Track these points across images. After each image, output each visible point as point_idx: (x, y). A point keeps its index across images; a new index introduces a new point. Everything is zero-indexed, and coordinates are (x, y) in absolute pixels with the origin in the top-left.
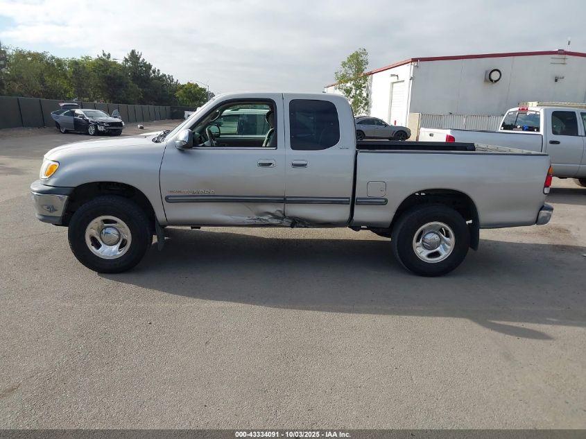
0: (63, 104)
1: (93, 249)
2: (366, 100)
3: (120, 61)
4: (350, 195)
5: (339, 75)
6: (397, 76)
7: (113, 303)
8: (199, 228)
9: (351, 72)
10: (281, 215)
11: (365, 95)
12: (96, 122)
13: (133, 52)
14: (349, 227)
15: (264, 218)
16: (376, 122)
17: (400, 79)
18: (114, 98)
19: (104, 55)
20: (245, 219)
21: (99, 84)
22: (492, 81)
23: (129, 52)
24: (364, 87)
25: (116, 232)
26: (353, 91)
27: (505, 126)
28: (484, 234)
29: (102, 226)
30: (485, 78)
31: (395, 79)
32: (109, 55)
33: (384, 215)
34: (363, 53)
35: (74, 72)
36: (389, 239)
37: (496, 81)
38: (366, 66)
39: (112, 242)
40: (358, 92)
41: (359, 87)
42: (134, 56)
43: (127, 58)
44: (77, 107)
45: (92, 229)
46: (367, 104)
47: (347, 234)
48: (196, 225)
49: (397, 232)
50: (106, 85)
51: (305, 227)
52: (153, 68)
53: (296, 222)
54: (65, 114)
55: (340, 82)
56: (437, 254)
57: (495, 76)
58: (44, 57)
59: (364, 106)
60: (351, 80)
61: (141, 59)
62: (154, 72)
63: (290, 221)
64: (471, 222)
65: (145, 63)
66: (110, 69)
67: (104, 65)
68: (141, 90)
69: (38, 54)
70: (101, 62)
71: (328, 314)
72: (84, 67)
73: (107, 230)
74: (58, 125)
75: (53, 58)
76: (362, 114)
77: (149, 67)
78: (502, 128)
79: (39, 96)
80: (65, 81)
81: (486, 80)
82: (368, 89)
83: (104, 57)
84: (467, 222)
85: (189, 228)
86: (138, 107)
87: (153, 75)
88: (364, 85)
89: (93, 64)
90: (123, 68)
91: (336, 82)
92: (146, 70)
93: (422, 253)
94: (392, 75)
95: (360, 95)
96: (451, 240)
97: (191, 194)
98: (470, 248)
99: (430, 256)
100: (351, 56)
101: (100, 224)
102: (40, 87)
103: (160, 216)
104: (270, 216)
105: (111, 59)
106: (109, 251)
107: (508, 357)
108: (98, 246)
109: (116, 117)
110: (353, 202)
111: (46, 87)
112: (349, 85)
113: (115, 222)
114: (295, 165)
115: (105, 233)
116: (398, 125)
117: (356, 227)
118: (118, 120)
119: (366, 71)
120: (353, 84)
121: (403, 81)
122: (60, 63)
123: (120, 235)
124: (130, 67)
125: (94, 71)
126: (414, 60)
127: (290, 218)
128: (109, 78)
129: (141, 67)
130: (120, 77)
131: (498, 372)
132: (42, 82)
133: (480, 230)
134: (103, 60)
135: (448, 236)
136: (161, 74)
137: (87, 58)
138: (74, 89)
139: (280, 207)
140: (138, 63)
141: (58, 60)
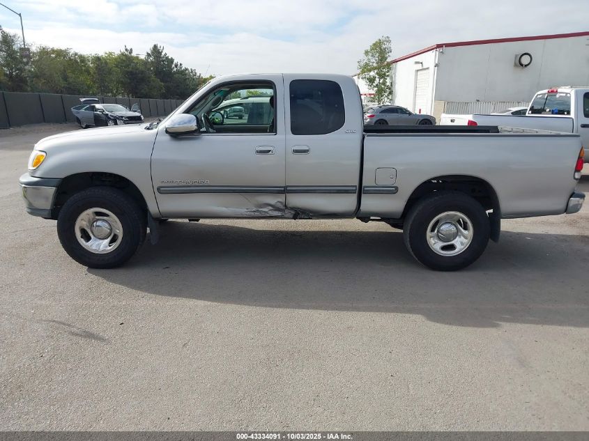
0: (84, 99)
1: (82, 241)
2: (390, 89)
3: (143, 57)
4: (356, 183)
5: (362, 64)
6: (422, 63)
7: (93, 300)
8: (198, 220)
9: (374, 61)
10: (282, 207)
11: (388, 84)
12: (115, 117)
13: (155, 46)
14: (357, 218)
15: (264, 210)
16: (399, 111)
17: (425, 67)
18: (137, 93)
19: (126, 50)
20: (243, 211)
21: (121, 79)
22: (522, 65)
23: (152, 46)
24: (388, 76)
25: (107, 225)
26: (377, 80)
27: (533, 110)
28: (506, 225)
29: (93, 219)
30: (515, 63)
31: (419, 67)
32: (131, 50)
33: (396, 205)
34: (387, 41)
35: (96, 68)
36: (402, 231)
37: (526, 66)
38: (390, 54)
39: (103, 236)
40: (381, 81)
41: (382, 76)
42: (156, 51)
43: (150, 52)
44: (97, 102)
45: (83, 220)
46: (391, 93)
47: (355, 225)
48: (194, 217)
49: (409, 223)
50: (129, 81)
51: (310, 218)
52: (175, 62)
53: (299, 213)
54: (85, 110)
55: (363, 72)
56: (452, 247)
57: (525, 60)
58: (67, 54)
59: (388, 95)
60: (374, 69)
61: (163, 54)
62: (176, 66)
63: (293, 212)
64: (491, 211)
65: (167, 58)
66: (132, 64)
67: (126, 60)
68: (162, 84)
69: (61, 51)
70: (124, 58)
71: (323, 313)
72: (106, 63)
73: (99, 223)
74: (78, 121)
75: (76, 54)
76: (386, 102)
77: (172, 61)
78: (530, 112)
79: (62, 92)
80: (89, 78)
81: (516, 65)
82: (391, 78)
83: (126, 53)
84: (487, 212)
85: (186, 221)
86: (160, 101)
87: (175, 69)
88: (387, 74)
89: (116, 59)
90: (145, 63)
91: (359, 71)
92: (168, 64)
93: (436, 245)
94: (417, 63)
95: (384, 83)
96: (469, 233)
97: (184, 184)
98: (490, 240)
99: (444, 248)
100: (374, 44)
101: (92, 216)
102: (63, 84)
103: (152, 208)
104: (270, 208)
105: (134, 54)
106: (99, 246)
107: (522, 363)
108: (88, 238)
109: (135, 111)
110: (360, 191)
111: (69, 84)
112: (372, 74)
113: (107, 215)
114: (296, 151)
115: (97, 226)
116: (422, 113)
117: (365, 218)
118: (137, 114)
119: (389, 60)
120: (377, 73)
121: (428, 68)
122: (83, 59)
123: (111, 230)
124: (152, 62)
125: (117, 66)
126: (439, 46)
127: (292, 209)
128: (131, 73)
129: (163, 61)
130: (142, 72)
131: (510, 381)
132: (65, 78)
133: (501, 220)
134: (126, 55)
135: (466, 228)
136: (183, 68)
137: (111, 53)
138: (96, 85)
139: (281, 198)
140: (160, 57)
141: (81, 57)
